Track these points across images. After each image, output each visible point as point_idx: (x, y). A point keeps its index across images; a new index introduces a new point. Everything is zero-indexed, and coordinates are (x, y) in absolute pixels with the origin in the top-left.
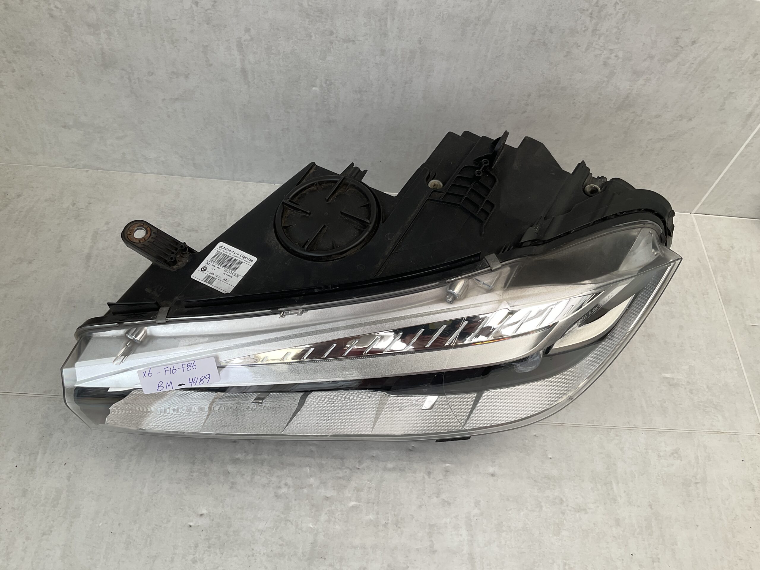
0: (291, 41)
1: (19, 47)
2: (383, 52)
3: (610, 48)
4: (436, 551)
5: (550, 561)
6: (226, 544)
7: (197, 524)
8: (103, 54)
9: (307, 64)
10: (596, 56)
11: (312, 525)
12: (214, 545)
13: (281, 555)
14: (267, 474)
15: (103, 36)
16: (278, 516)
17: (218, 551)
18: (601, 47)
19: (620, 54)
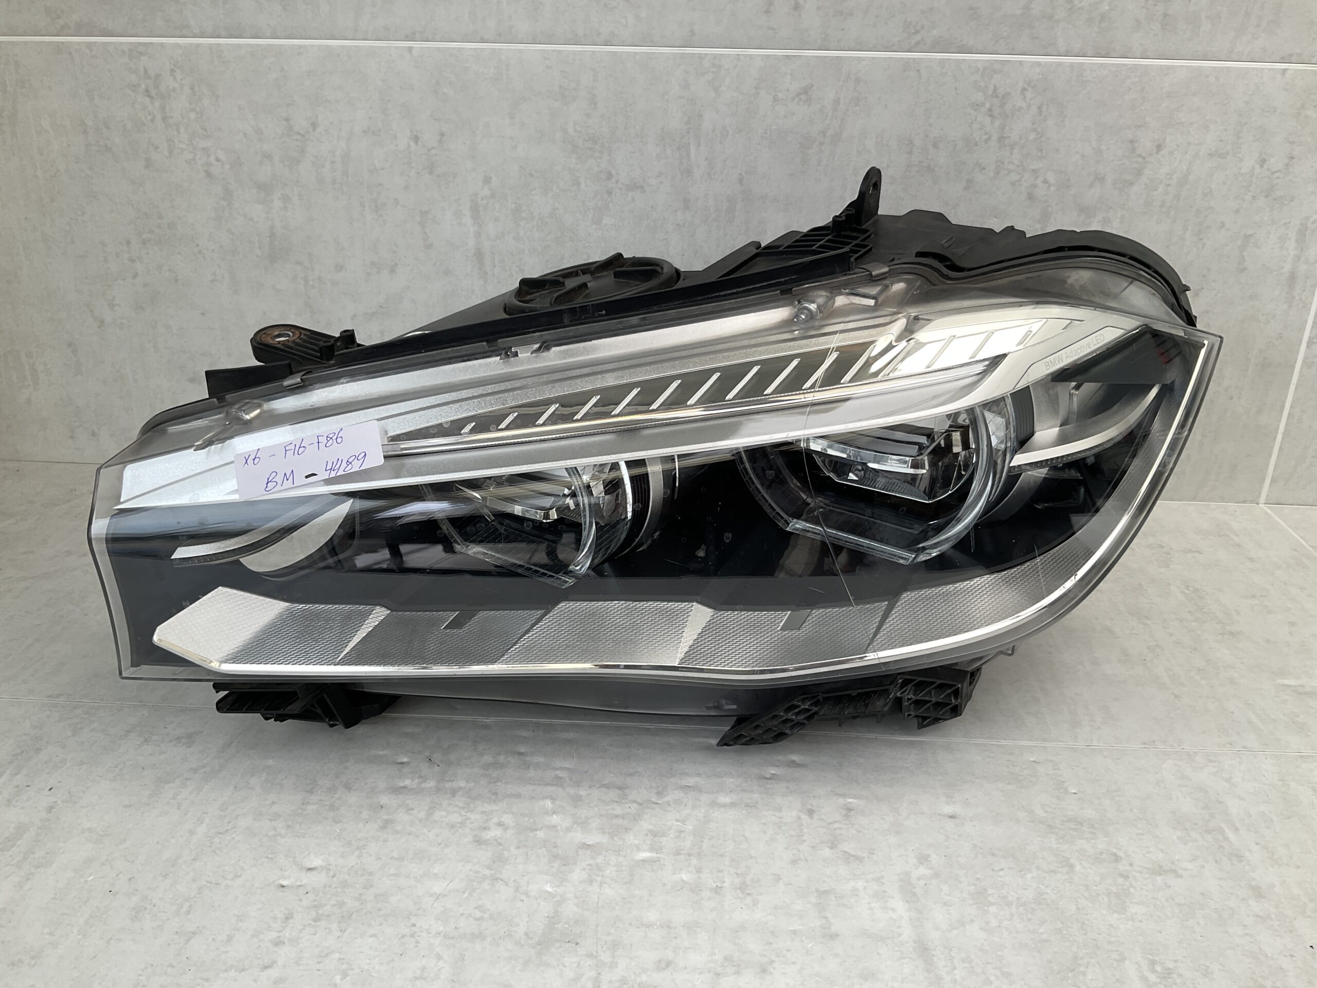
0: (550, 194)
1: (152, 232)
2: (686, 204)
3: (1032, 167)
4: (837, 935)
6: (354, 915)
7: (299, 883)
8: (272, 235)
9: (574, 233)
10: (1013, 184)
11: (552, 888)
12: (328, 916)
13: (479, 936)
14: (463, 808)
15: (277, 204)
16: (478, 872)
17: (334, 926)
18: (1018, 166)
19: (1051, 177)
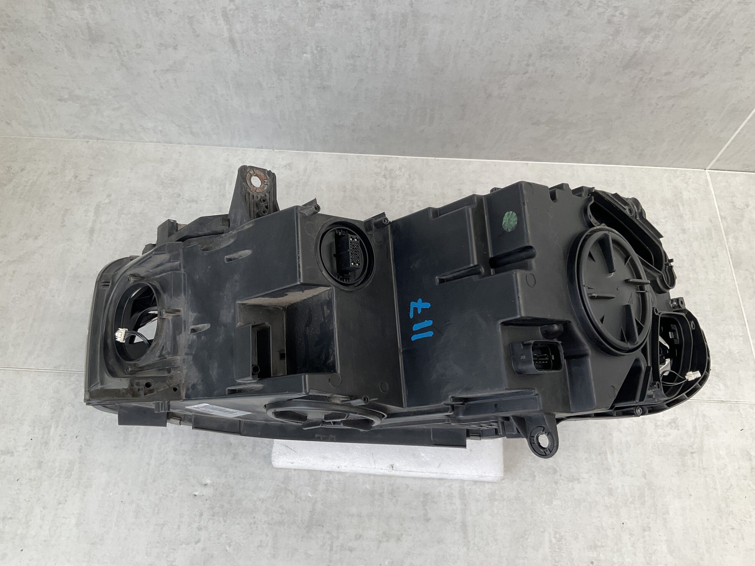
0: (277, 9)
1: (6, 24)
2: (373, 17)
3: (614, 5)
4: (430, 519)
5: (542, 529)
6: (228, 513)
7: (201, 494)
8: (89, 28)
9: (296, 31)
10: (599, 14)
11: (311, 495)
12: (218, 513)
13: (281, 523)
15: (87, 11)
16: (278, 486)
17: (221, 519)
18: (605, 4)
19: (626, 11)
